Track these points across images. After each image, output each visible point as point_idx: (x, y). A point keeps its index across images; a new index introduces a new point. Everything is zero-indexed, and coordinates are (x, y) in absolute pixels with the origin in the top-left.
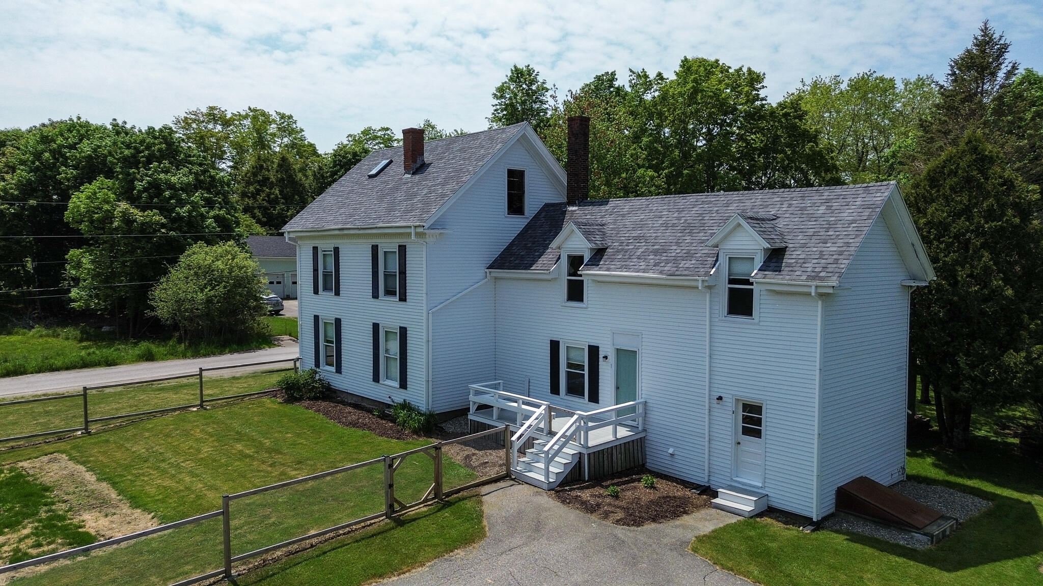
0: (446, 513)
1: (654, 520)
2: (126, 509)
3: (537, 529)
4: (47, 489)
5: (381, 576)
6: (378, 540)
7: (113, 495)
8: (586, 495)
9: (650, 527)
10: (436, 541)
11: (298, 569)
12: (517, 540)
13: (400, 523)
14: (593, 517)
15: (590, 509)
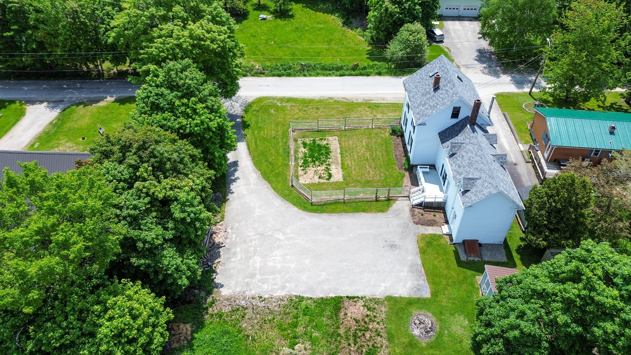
0: (386, 202)
1: (422, 225)
2: (339, 168)
3: (397, 216)
4: (330, 152)
5: (364, 212)
6: (369, 203)
7: (340, 160)
8: (417, 210)
9: (419, 226)
10: (378, 209)
11: (354, 203)
12: (391, 216)
13: (377, 201)
14: (411, 218)
15: (413, 215)
